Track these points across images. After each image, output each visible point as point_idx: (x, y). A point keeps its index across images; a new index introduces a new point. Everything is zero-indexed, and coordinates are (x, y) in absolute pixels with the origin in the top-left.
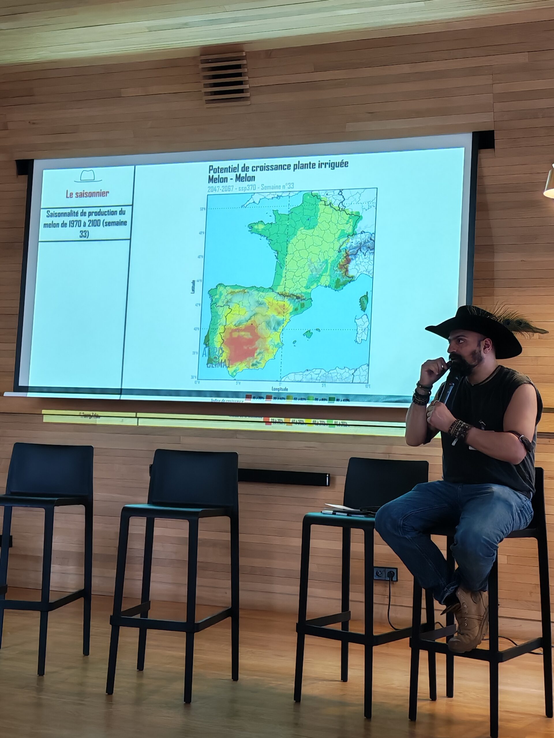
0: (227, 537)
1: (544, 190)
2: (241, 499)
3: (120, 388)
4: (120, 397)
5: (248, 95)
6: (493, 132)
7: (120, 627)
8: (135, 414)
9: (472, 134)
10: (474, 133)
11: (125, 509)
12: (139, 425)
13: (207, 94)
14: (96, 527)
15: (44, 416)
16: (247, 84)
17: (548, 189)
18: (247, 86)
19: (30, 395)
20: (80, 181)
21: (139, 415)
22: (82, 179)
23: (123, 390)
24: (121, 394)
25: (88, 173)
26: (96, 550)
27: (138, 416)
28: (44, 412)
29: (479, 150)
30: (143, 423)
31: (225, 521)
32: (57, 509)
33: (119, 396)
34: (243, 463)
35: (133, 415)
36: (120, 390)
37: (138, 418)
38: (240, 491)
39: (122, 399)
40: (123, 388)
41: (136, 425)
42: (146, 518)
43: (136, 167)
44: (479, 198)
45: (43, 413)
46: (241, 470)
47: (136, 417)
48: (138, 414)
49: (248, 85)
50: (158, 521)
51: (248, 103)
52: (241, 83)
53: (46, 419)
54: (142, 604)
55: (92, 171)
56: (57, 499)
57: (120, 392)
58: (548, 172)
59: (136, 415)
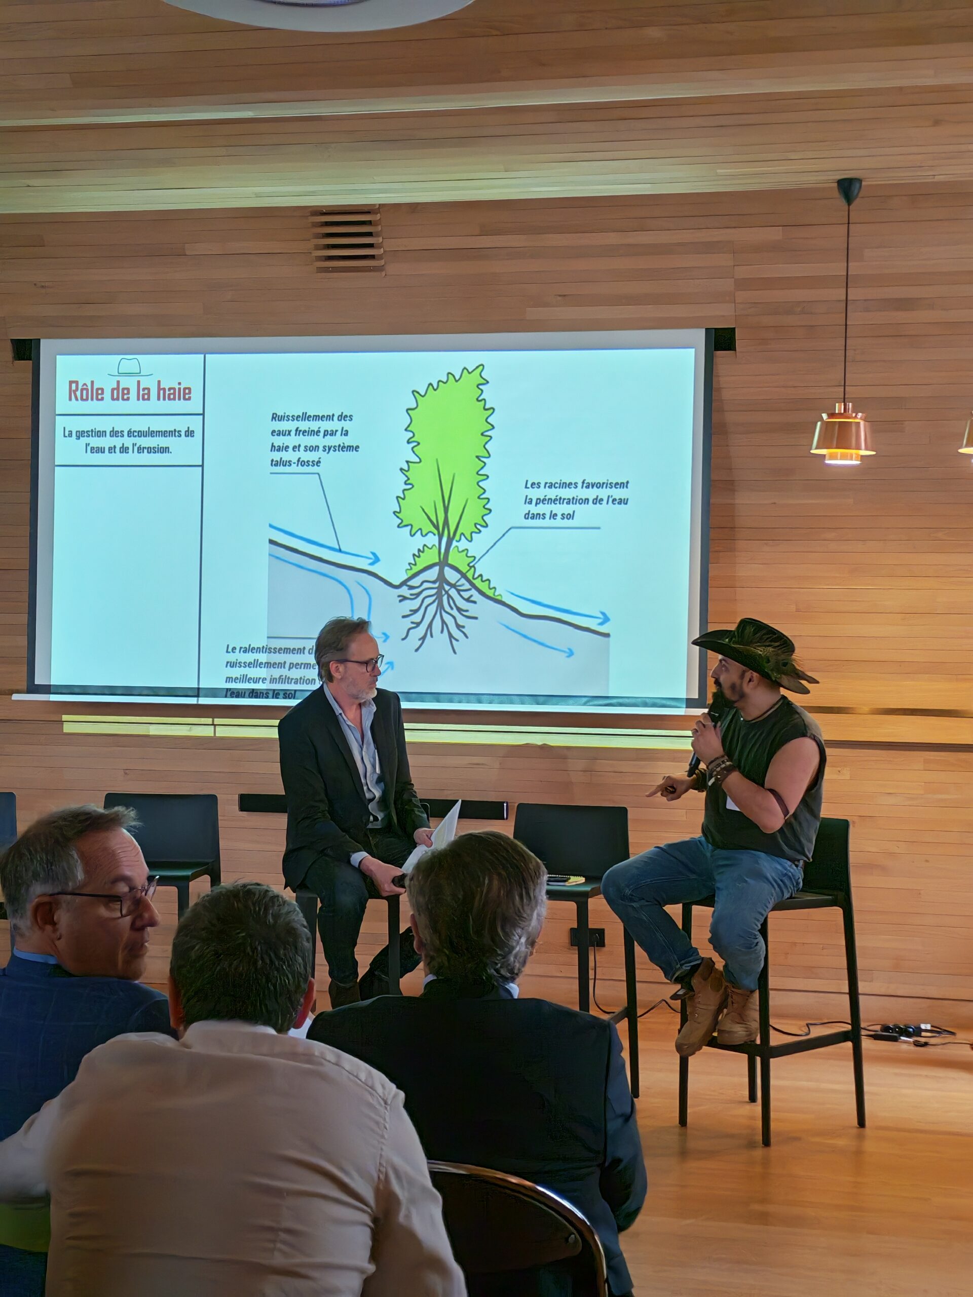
1: (811, 448)
3: (197, 686)
4: (197, 700)
5: (382, 262)
6: (734, 329)
8: (211, 719)
9: (704, 330)
10: (708, 331)
12: (217, 735)
13: (318, 258)
15: (64, 723)
16: (380, 248)
17: (817, 448)
18: (381, 251)
19: (53, 697)
20: (117, 374)
21: (217, 721)
22: (120, 372)
23: (200, 690)
24: (198, 696)
25: (130, 363)
27: (215, 723)
28: (65, 717)
29: (714, 352)
30: (222, 732)
33: (196, 698)
35: (209, 721)
36: (197, 689)
37: (215, 725)
39: (200, 702)
40: (201, 686)
41: (213, 735)
43: (207, 355)
44: (716, 417)
45: (63, 720)
47: (212, 724)
48: (215, 719)
51: (383, 274)
52: (371, 246)
53: (68, 728)
55: (136, 360)
57: (196, 694)
58: (817, 424)
59: (213, 721)
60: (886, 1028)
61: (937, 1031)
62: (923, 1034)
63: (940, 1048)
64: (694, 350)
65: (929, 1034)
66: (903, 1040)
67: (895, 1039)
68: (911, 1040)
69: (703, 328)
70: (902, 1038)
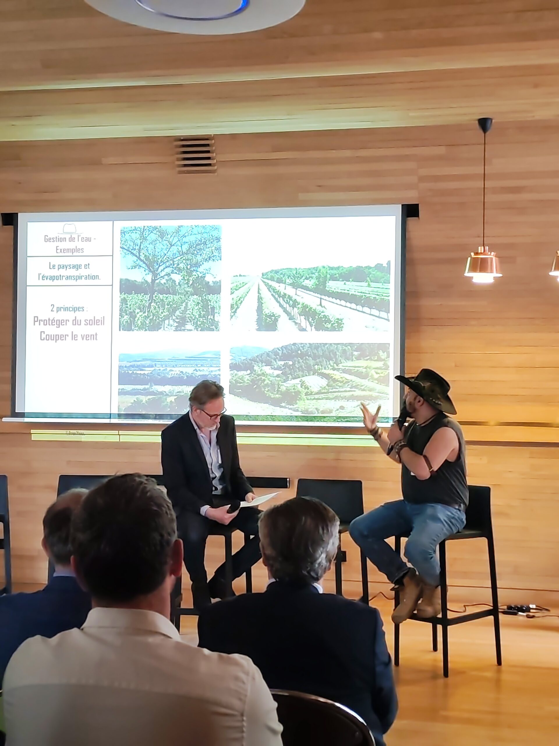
1: (465, 272)
3: (109, 412)
5: (216, 167)
6: (418, 205)
8: (117, 431)
10: (402, 205)
12: (121, 441)
13: (180, 166)
16: (213, 159)
17: (468, 273)
18: (215, 161)
19: (27, 420)
23: (112, 415)
24: (110, 418)
25: (69, 226)
29: (407, 218)
30: (123, 439)
36: (109, 415)
37: (120, 435)
39: (112, 422)
40: (112, 412)
41: (118, 441)
43: (114, 222)
44: (408, 255)
45: (32, 433)
48: (120, 431)
51: (216, 174)
52: (209, 158)
53: (34, 438)
55: (73, 225)
58: (468, 259)
60: (510, 608)
61: (539, 609)
62: (532, 611)
63: (542, 618)
64: (395, 216)
65: (535, 611)
67: (515, 614)
68: (525, 614)
69: (400, 204)
70: (520, 613)
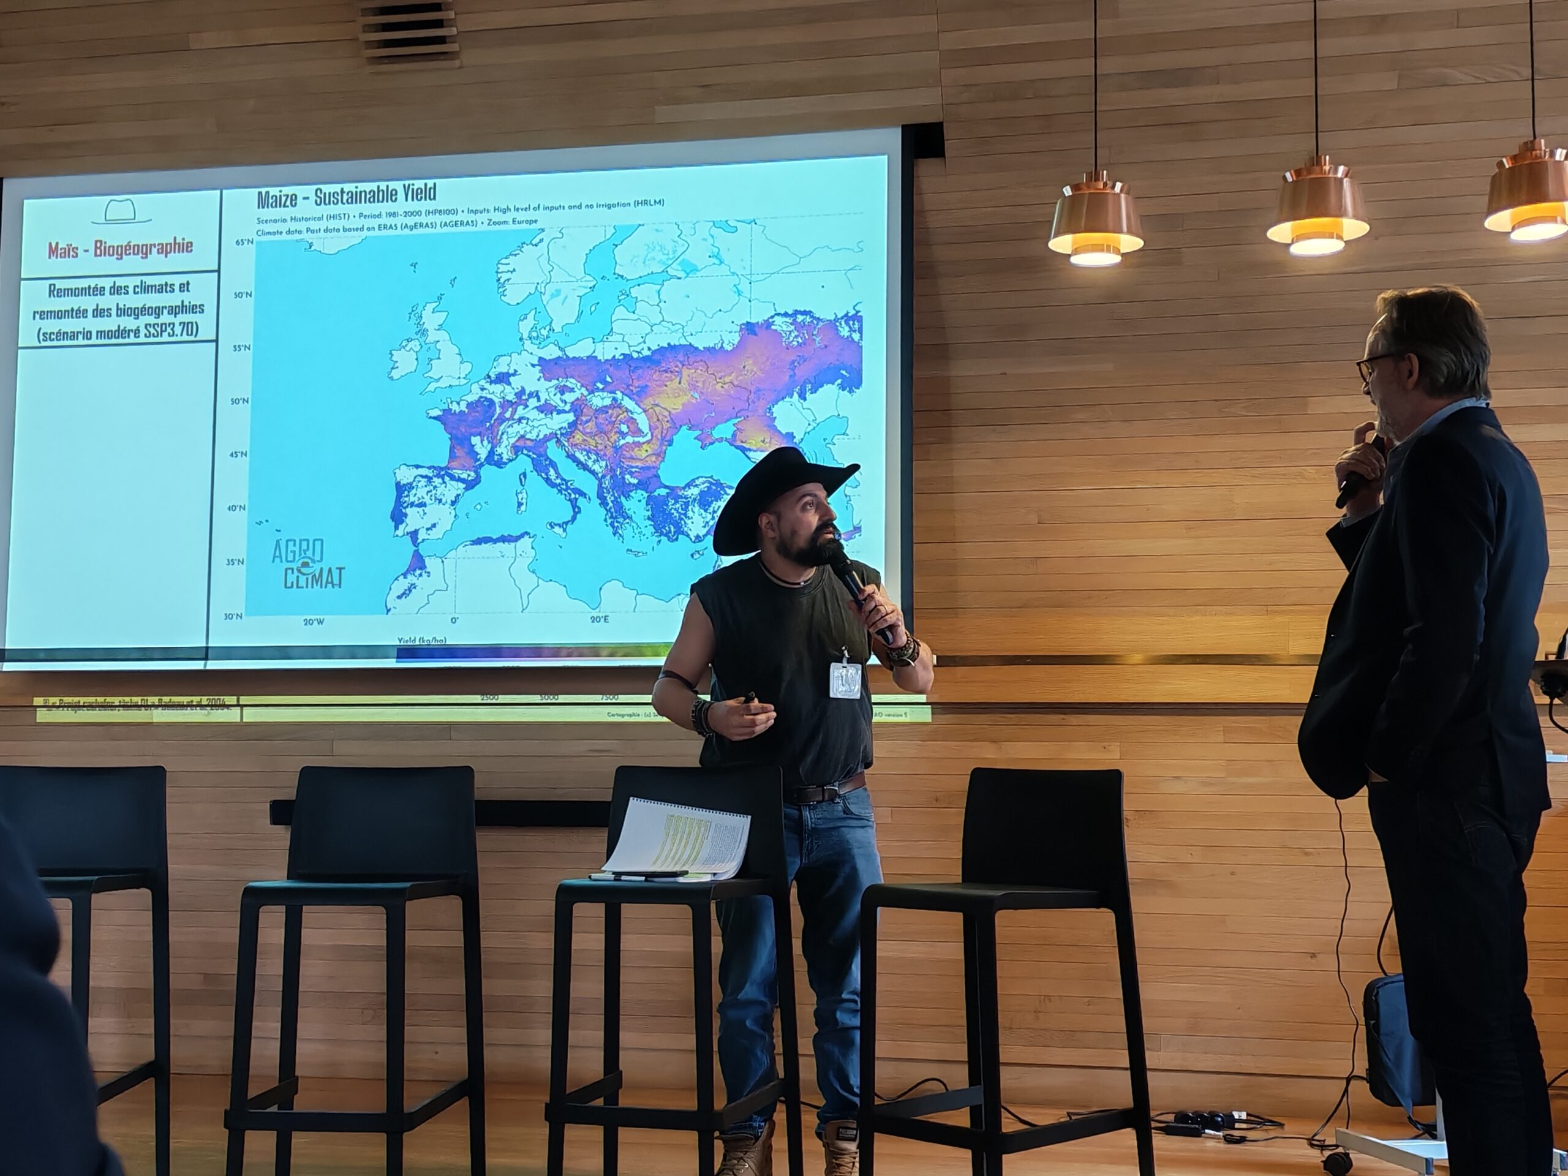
0: (458, 939)
1: (1048, 239)
2: (483, 863)
3: (204, 645)
4: (205, 665)
5: (455, 47)
6: (941, 124)
7: (247, 1132)
8: (235, 697)
9: (899, 130)
10: (905, 128)
11: (249, 892)
12: (245, 720)
13: (370, 44)
14: (175, 935)
15: (38, 709)
16: (452, 26)
17: (1056, 236)
18: (454, 31)
19: (8, 667)
20: (104, 222)
21: (244, 700)
22: (107, 218)
23: (210, 650)
24: (206, 658)
25: (120, 206)
26: (175, 983)
27: (241, 703)
28: (38, 701)
29: (915, 160)
30: (251, 716)
31: (450, 907)
32: (98, 900)
33: (203, 662)
34: (486, 787)
35: (231, 700)
36: (204, 649)
37: (242, 706)
38: (480, 845)
39: (209, 667)
40: (210, 645)
41: (238, 720)
42: (283, 908)
43: (224, 191)
44: (918, 253)
45: (35, 704)
46: (479, 803)
47: (238, 705)
48: (241, 697)
49: (455, 29)
50: (311, 914)
51: (457, 63)
52: (439, 24)
53: (42, 716)
54: (282, 1083)
55: (129, 202)
56: (96, 877)
57: (204, 657)
58: (1056, 203)
59: (238, 700)
60: (1182, 1117)
61: (1257, 1120)
62: (1237, 1125)
63: (1261, 1145)
64: (886, 157)
65: (1244, 1126)
66: (1211, 1134)
67: (1197, 1134)
68: (1221, 1134)
69: (898, 126)
70: (1207, 1131)
